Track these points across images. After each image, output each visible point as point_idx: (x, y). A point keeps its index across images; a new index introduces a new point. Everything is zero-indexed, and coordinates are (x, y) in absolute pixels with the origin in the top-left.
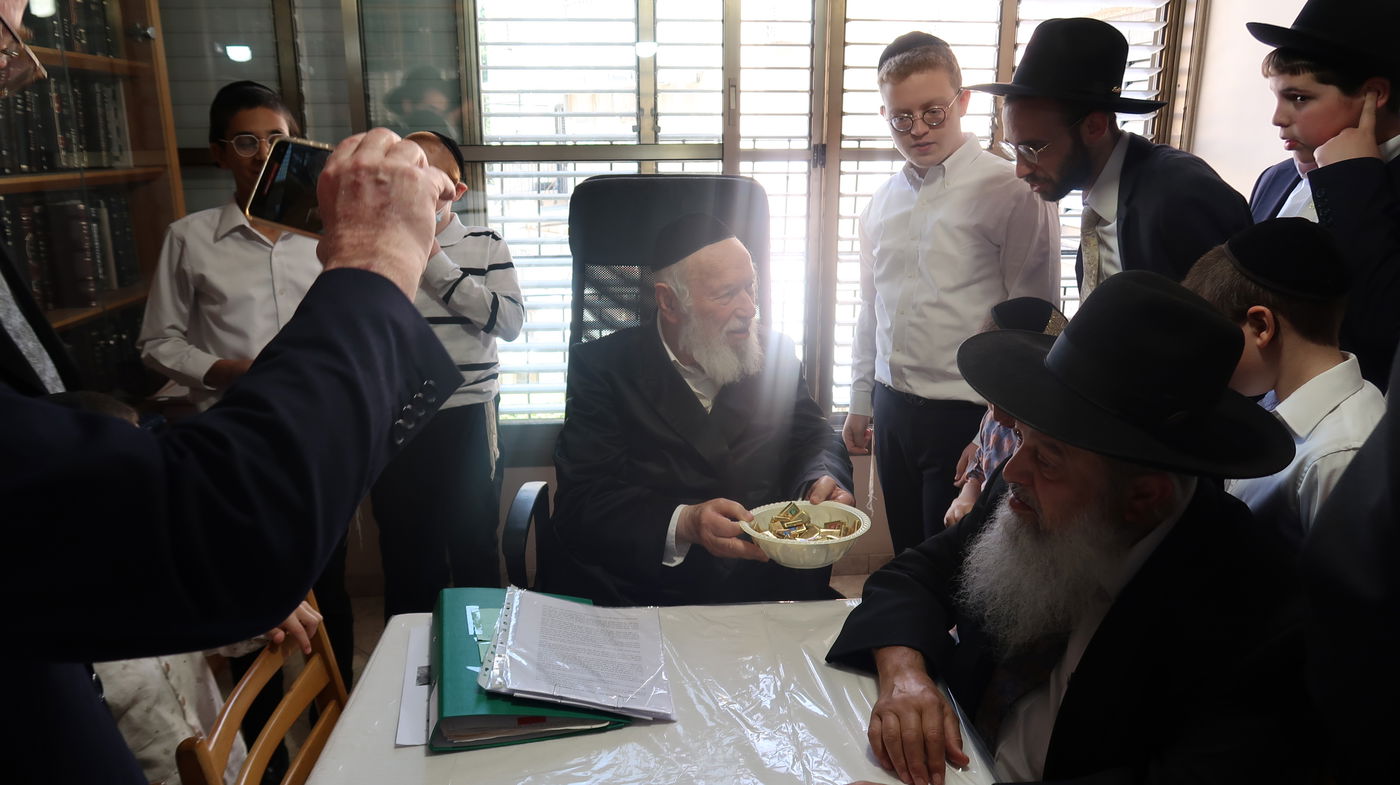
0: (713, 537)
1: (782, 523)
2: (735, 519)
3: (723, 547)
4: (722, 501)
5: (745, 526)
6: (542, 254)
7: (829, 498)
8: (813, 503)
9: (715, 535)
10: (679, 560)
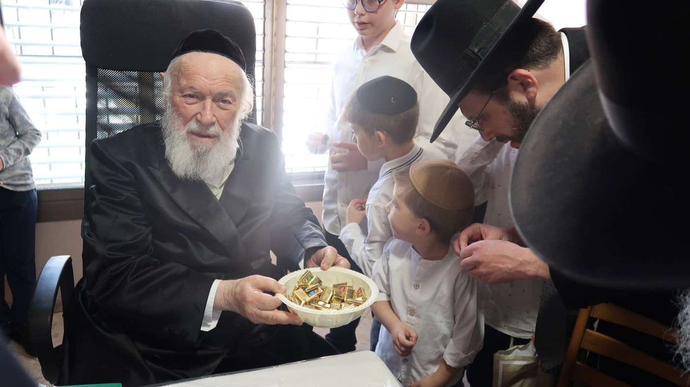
0: (258, 311)
1: (304, 289)
2: (273, 294)
3: (267, 318)
4: (259, 278)
5: (281, 298)
6: (55, 54)
7: (334, 265)
8: (323, 269)
9: (259, 309)
10: (213, 325)
